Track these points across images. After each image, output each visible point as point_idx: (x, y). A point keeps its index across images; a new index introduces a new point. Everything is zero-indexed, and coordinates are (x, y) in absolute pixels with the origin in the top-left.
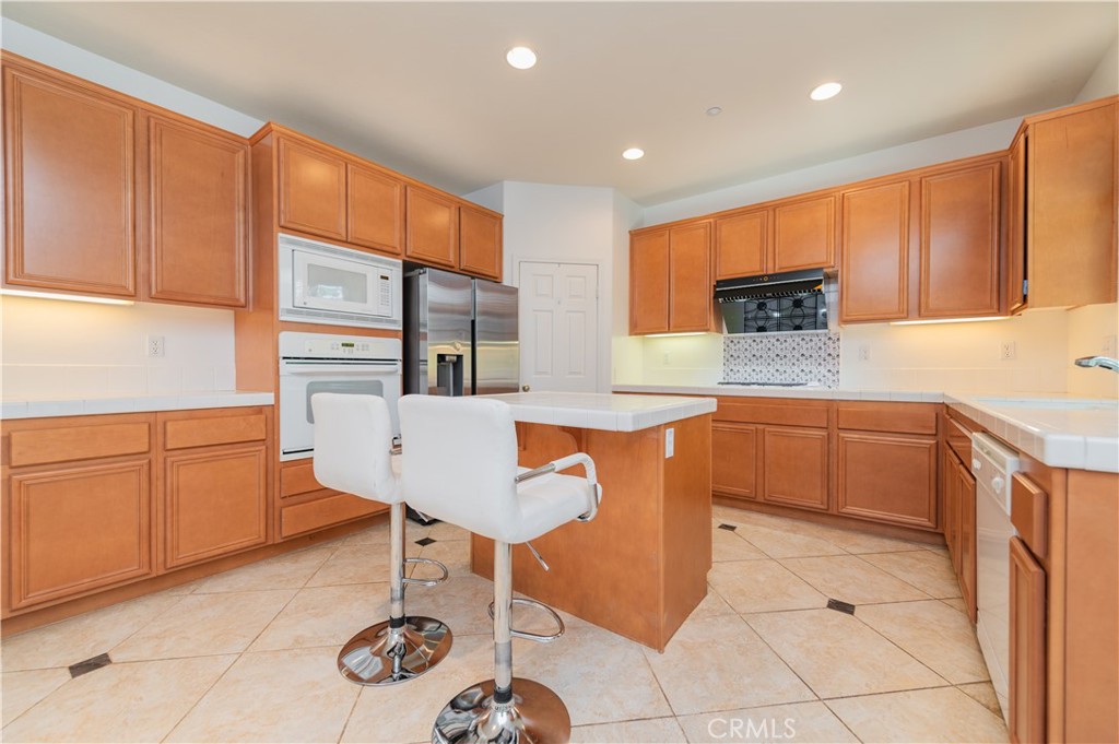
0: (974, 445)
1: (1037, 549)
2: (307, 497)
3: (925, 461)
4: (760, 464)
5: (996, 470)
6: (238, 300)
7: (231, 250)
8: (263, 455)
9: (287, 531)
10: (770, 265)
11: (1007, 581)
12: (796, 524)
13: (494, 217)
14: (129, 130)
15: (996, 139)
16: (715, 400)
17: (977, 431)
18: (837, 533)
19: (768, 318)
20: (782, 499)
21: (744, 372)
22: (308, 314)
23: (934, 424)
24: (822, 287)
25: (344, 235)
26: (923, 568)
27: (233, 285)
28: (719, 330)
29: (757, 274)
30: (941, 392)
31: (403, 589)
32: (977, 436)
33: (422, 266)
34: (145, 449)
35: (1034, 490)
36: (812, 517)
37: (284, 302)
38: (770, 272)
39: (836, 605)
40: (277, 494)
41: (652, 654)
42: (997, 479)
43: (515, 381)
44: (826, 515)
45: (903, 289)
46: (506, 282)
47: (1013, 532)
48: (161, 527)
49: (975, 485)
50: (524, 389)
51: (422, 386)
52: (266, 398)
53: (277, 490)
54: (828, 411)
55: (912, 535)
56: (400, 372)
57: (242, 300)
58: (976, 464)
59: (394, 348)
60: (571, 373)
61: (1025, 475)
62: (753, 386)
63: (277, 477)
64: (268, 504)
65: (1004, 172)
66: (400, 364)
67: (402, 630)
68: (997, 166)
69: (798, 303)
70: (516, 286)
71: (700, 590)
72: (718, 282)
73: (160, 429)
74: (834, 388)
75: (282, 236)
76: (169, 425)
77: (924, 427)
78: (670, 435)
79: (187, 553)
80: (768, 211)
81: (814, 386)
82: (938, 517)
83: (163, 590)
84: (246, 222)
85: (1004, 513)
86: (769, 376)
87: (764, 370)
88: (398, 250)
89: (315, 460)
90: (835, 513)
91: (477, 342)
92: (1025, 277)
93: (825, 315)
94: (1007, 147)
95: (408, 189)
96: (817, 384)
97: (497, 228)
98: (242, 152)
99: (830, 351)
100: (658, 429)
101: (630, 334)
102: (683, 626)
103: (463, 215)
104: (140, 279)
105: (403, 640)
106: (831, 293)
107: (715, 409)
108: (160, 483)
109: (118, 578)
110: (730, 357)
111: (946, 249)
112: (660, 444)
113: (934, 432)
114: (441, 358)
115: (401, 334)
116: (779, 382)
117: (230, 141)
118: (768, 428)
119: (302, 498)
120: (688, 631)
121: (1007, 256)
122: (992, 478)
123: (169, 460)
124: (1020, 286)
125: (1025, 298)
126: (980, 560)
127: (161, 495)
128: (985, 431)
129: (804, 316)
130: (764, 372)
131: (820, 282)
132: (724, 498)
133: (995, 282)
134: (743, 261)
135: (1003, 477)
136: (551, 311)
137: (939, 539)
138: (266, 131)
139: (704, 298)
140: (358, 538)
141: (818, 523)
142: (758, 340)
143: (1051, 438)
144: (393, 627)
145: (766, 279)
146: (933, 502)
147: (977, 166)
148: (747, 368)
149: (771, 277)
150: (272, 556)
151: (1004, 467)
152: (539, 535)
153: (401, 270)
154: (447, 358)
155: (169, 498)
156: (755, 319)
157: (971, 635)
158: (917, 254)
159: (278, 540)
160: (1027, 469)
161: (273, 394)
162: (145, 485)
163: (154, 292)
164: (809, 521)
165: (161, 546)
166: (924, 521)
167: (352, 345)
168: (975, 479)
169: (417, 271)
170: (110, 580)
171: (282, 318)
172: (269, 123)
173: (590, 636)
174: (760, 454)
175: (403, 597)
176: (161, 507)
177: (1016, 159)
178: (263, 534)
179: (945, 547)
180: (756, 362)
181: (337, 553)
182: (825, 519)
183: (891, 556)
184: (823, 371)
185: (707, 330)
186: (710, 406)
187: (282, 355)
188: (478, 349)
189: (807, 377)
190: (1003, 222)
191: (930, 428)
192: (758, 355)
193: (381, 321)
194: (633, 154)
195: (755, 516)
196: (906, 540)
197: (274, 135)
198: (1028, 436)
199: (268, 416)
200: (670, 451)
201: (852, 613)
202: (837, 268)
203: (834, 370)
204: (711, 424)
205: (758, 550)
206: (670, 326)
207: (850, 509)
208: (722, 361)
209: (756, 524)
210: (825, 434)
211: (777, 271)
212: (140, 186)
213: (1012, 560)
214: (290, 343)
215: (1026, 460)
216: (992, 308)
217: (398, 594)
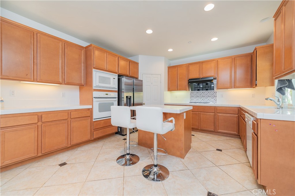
0: (246, 116)
1: (256, 133)
2: (98, 129)
3: (236, 119)
4: (199, 121)
5: (250, 120)
6: (82, 84)
7: (81, 73)
8: (90, 119)
9: (95, 137)
10: (201, 76)
11: (251, 144)
12: (208, 134)
13: (137, 63)
14: (61, 46)
15: (250, 50)
16: (192, 107)
17: (246, 113)
18: (217, 136)
19: (200, 87)
20: (204, 129)
21: (195, 100)
22: (99, 87)
23: (238, 112)
24: (213, 81)
25: (106, 69)
26: (235, 143)
27: (81, 80)
28: (189, 90)
29: (198, 78)
30: (239, 105)
31: (129, 147)
32: (246, 114)
33: (123, 76)
34: (67, 118)
35: (255, 123)
36: (211, 132)
37: (94, 85)
38: (201, 77)
39: (218, 150)
40: (92, 129)
41: (182, 160)
42: (250, 122)
43: (142, 102)
44: (214, 132)
45: (231, 82)
46: (139, 79)
47: (253, 131)
48: (70, 136)
49: (246, 124)
50: (144, 104)
51: (123, 104)
52: (90, 107)
53: (92, 127)
54: (215, 109)
55: (233, 136)
56: (117, 100)
57: (83, 84)
58: (246, 119)
59: (116, 95)
60: (155, 100)
61: (254, 120)
62: (197, 103)
63: (92, 124)
64: (91, 131)
65: (252, 57)
66: (117, 98)
67: (129, 156)
68: (250, 56)
69: (207, 84)
70: (142, 80)
71: (190, 148)
72: (189, 79)
73: (70, 114)
74: (215, 104)
75: (94, 70)
76: (72, 113)
77: (236, 112)
78: (185, 114)
79: (75, 142)
80: (200, 64)
81: (211, 104)
82: (239, 131)
83: (69, 150)
84: (84, 66)
85: (251, 128)
86: (201, 101)
87: (200, 100)
88: (117, 72)
89: (111, 119)
90: (216, 131)
91: (134, 92)
92: (256, 80)
93: (213, 87)
94: (253, 52)
95: (119, 58)
96: (212, 103)
97: (138, 66)
98: (83, 50)
99: (215, 95)
100: (183, 113)
101: (168, 91)
102: (187, 154)
103: (130, 63)
104: (63, 80)
105: (129, 158)
106: (215, 82)
107: (192, 109)
108: (70, 126)
109: (62, 147)
110: (192, 97)
111: (240, 73)
112: (183, 116)
113: (238, 113)
114: (127, 97)
115: (117, 91)
116: (203, 102)
117: (81, 47)
118: (201, 113)
119: (97, 129)
120: (188, 155)
121: (253, 75)
122: (249, 122)
123: (72, 121)
124: (255, 82)
125: (256, 84)
126: (247, 141)
127: (70, 129)
128: (248, 113)
129: (208, 87)
130: (199, 100)
131: (212, 80)
132: (194, 129)
133: (250, 81)
134: (195, 75)
135: (251, 121)
136: (150, 86)
137: (239, 137)
138: (90, 46)
139: (186, 83)
140: (109, 139)
141: (212, 134)
142: (198, 93)
143: (258, 114)
144: (127, 155)
145: (200, 79)
146: (237, 129)
147: (246, 56)
148: (195, 99)
149: (202, 78)
150: (91, 143)
151: (251, 119)
152: (165, 133)
153: (117, 76)
154: (128, 97)
155: (71, 129)
156: (197, 87)
157: (246, 154)
158: (234, 74)
159: (93, 139)
160: (255, 120)
161: (92, 106)
162: (67, 126)
163: (65, 83)
164: (210, 134)
165: (70, 140)
166: (236, 133)
167: (108, 94)
168: (246, 122)
169: (121, 77)
170: (60, 147)
171: (94, 88)
172: (91, 44)
173: (168, 156)
174: (199, 118)
175: (129, 149)
176: (70, 131)
177: (254, 55)
178: (90, 138)
179: (240, 138)
180: (192, 98)
181: (105, 142)
182: (214, 133)
183: (229, 140)
184: (213, 100)
185: (186, 90)
186: (191, 108)
187: (94, 97)
188: (134, 94)
189: (209, 101)
190: (252, 67)
191: (237, 113)
192: (204, 96)
193: (113, 88)
194: (170, 50)
195: (198, 133)
196: (232, 137)
197: (92, 47)
198: (255, 113)
199: (91, 110)
200: (185, 118)
201: (221, 151)
202: (216, 77)
203: (215, 100)
204: (191, 112)
205: (200, 140)
206: (178, 89)
207: (220, 131)
208: (190, 97)
209: (199, 134)
210: (214, 114)
211: (203, 77)
212: (63, 59)
213: (252, 136)
214: (95, 94)
215: (254, 118)
216: (249, 86)
217: (128, 148)
